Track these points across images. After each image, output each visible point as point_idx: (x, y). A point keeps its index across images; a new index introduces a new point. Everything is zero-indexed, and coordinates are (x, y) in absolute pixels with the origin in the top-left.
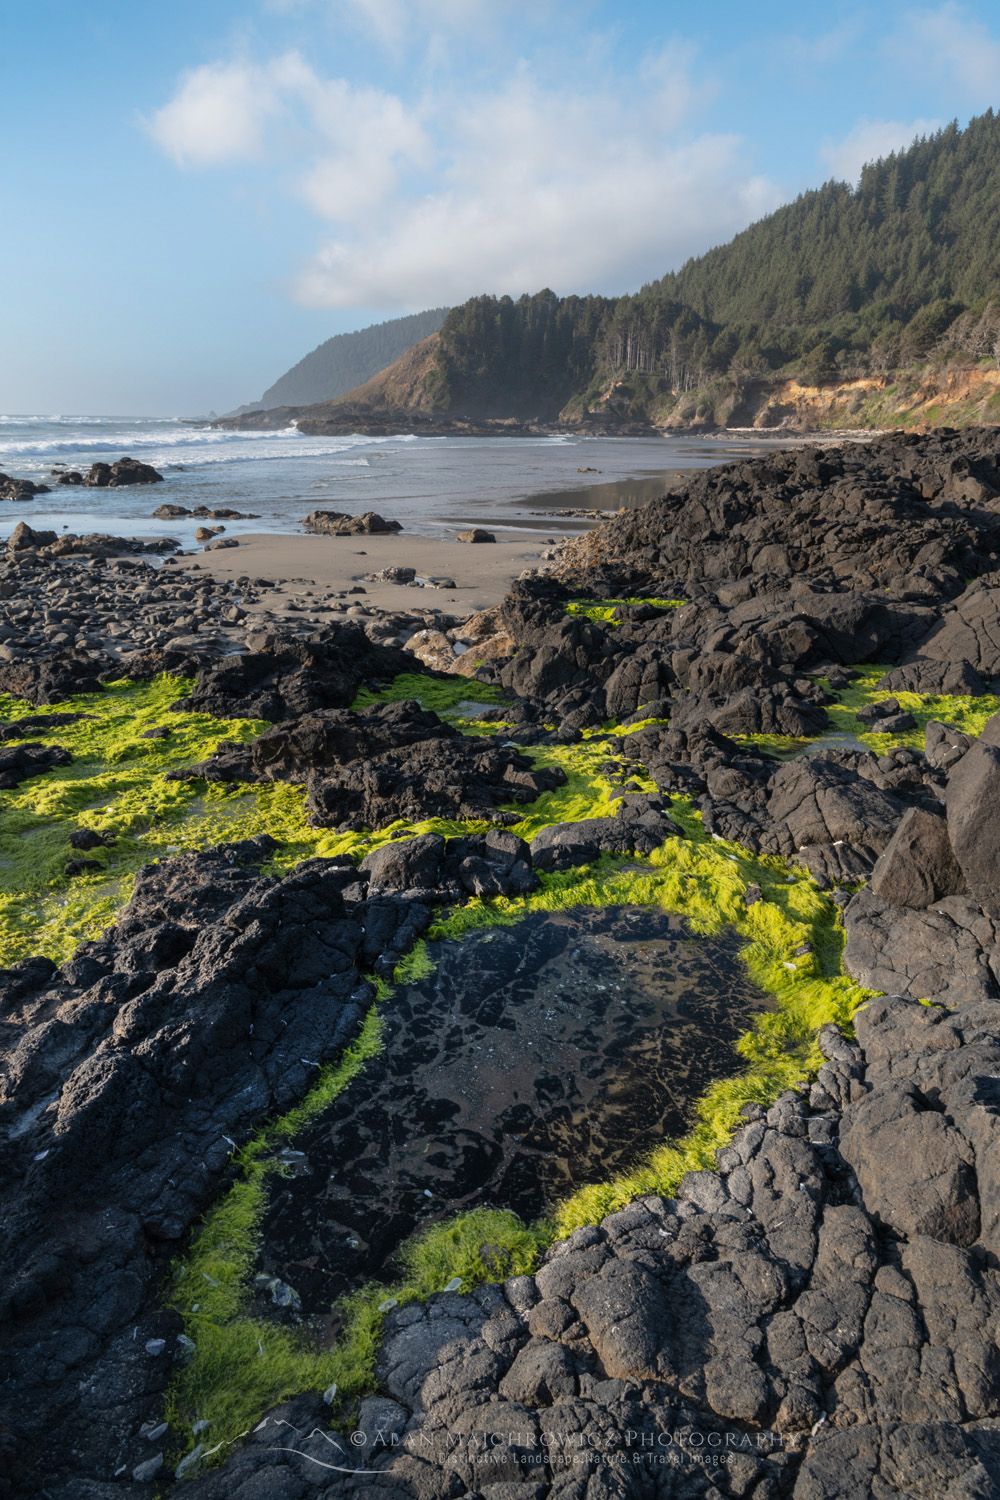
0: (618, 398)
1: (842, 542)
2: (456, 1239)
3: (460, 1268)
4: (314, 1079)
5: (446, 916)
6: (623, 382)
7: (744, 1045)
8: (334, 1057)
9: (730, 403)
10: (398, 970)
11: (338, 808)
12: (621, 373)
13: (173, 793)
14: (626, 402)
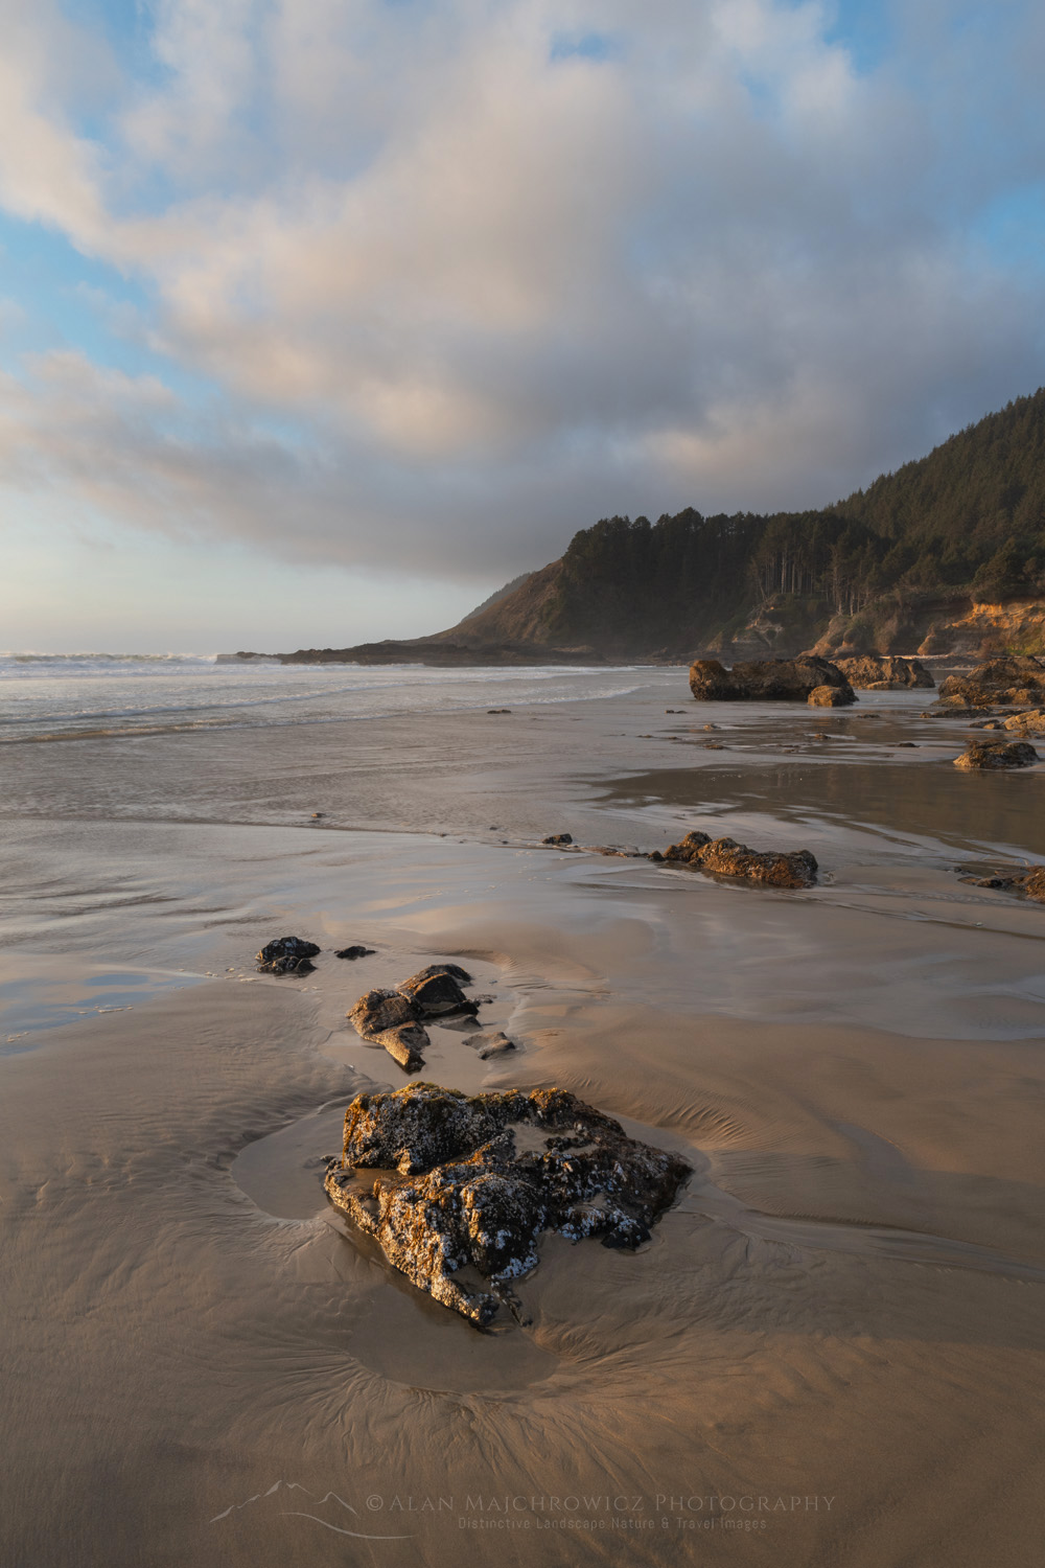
0: (769, 624)
6: (774, 605)
9: (892, 626)
12: (773, 598)
14: (778, 629)
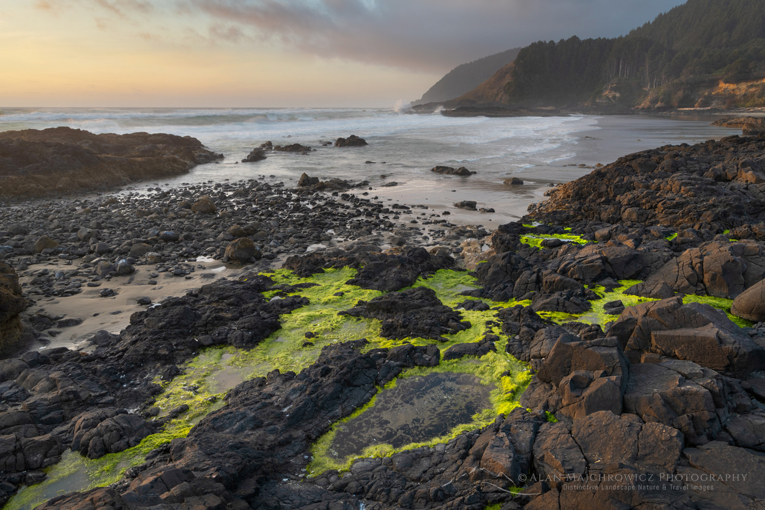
0: (613, 93)
1: (665, 208)
2: (376, 449)
3: (375, 454)
4: (354, 410)
5: (405, 371)
6: (616, 84)
7: (474, 417)
8: (361, 406)
9: (680, 94)
10: (385, 386)
11: (388, 331)
12: (615, 80)
13: (339, 320)
14: (618, 95)
